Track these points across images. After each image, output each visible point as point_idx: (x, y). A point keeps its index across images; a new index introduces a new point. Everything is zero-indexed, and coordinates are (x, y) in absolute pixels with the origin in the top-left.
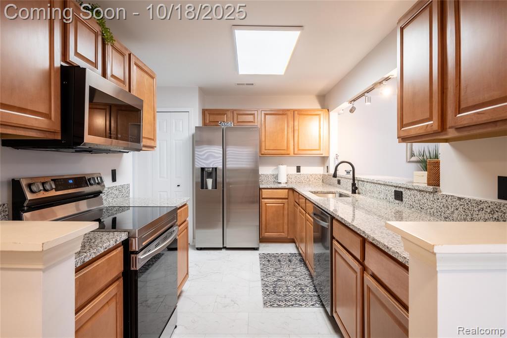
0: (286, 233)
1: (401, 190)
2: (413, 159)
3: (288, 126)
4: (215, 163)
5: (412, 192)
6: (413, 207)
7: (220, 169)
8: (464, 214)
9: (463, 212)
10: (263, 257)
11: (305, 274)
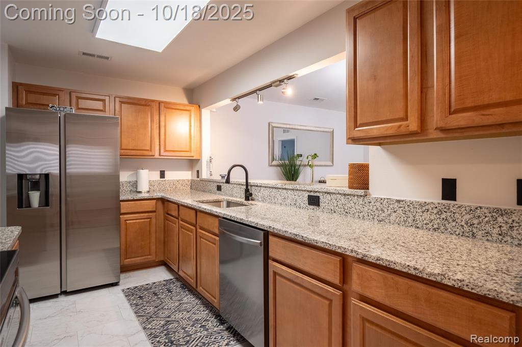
0: (154, 255)
1: (317, 194)
2: (275, 163)
3: (152, 121)
4: (44, 168)
5: (333, 196)
6: (335, 212)
7: (53, 175)
8: (404, 216)
9: (402, 214)
10: (130, 294)
11: (197, 304)
